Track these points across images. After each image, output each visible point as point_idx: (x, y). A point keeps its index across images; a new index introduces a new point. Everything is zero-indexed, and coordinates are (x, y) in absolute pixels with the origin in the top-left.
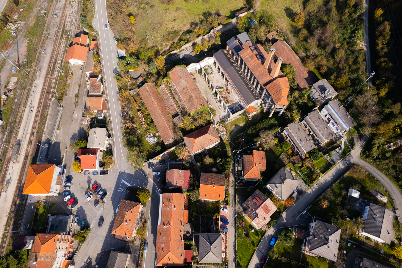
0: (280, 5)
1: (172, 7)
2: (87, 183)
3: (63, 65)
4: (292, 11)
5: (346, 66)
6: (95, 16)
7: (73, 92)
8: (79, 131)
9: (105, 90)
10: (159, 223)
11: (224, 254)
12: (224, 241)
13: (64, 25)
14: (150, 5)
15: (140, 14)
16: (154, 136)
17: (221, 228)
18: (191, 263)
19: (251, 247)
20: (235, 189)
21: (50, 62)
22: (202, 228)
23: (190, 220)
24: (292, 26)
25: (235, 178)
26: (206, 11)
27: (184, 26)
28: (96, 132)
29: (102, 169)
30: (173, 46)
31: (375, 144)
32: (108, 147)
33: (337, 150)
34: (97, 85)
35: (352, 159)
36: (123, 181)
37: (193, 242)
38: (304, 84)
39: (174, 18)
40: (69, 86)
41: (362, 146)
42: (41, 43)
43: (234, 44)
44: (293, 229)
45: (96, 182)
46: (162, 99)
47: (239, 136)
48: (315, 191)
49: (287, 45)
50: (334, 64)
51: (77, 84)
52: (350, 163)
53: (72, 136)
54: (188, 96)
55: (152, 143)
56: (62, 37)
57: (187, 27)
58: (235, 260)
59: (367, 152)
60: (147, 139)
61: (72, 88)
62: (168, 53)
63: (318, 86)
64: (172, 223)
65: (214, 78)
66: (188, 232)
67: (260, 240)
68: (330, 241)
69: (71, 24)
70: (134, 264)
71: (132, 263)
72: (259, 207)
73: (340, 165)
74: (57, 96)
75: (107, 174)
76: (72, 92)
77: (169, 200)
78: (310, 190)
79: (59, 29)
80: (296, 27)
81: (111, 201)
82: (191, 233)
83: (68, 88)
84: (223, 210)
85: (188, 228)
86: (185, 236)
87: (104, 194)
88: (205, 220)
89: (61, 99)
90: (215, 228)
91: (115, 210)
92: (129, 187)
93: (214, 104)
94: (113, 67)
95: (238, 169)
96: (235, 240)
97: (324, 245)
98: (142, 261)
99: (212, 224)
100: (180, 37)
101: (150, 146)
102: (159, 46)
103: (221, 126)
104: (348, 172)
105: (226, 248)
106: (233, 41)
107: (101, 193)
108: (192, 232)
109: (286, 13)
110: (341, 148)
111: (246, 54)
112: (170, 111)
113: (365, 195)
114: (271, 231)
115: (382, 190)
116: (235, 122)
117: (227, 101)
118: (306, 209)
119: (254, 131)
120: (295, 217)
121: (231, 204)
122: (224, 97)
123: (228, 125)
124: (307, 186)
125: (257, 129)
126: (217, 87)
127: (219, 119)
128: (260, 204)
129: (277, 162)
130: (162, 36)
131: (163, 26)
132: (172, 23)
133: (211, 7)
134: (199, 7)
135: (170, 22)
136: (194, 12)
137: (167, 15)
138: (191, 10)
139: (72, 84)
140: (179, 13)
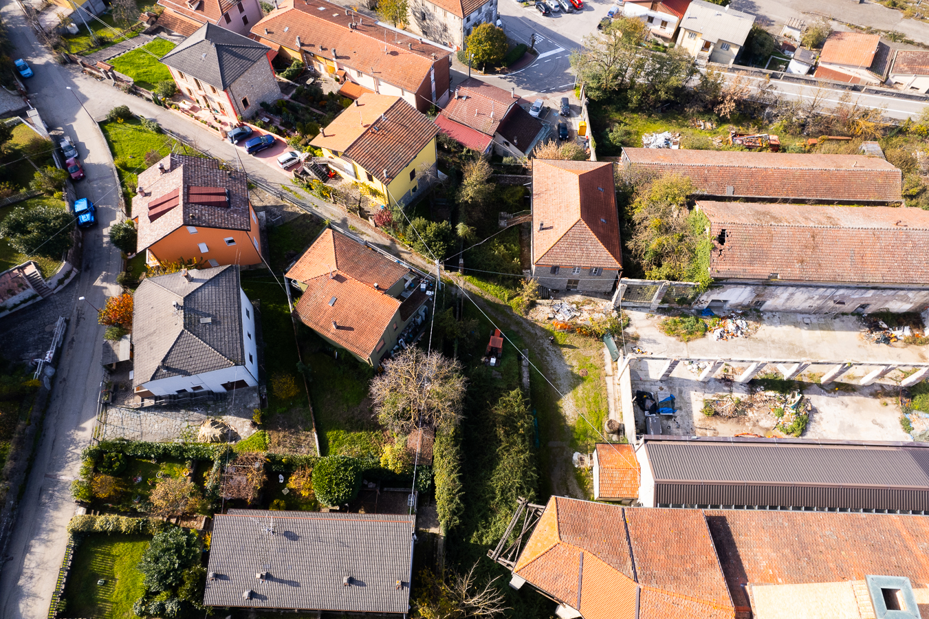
17: (252, 130)
36: (561, 49)
45: (590, 9)
75: (598, 29)
76: (916, 29)
78: (87, 434)
92: (535, 53)
103: (601, 317)
116: (595, 387)
117: (716, 414)
118: (50, 371)
119: (500, 410)
120: (74, 320)
121: (292, 188)
122: (743, 412)
123: (593, 353)
124: (110, 435)
125: (507, 434)
126: (814, 410)
127: (643, 333)
128: (193, 190)
129: (305, 404)
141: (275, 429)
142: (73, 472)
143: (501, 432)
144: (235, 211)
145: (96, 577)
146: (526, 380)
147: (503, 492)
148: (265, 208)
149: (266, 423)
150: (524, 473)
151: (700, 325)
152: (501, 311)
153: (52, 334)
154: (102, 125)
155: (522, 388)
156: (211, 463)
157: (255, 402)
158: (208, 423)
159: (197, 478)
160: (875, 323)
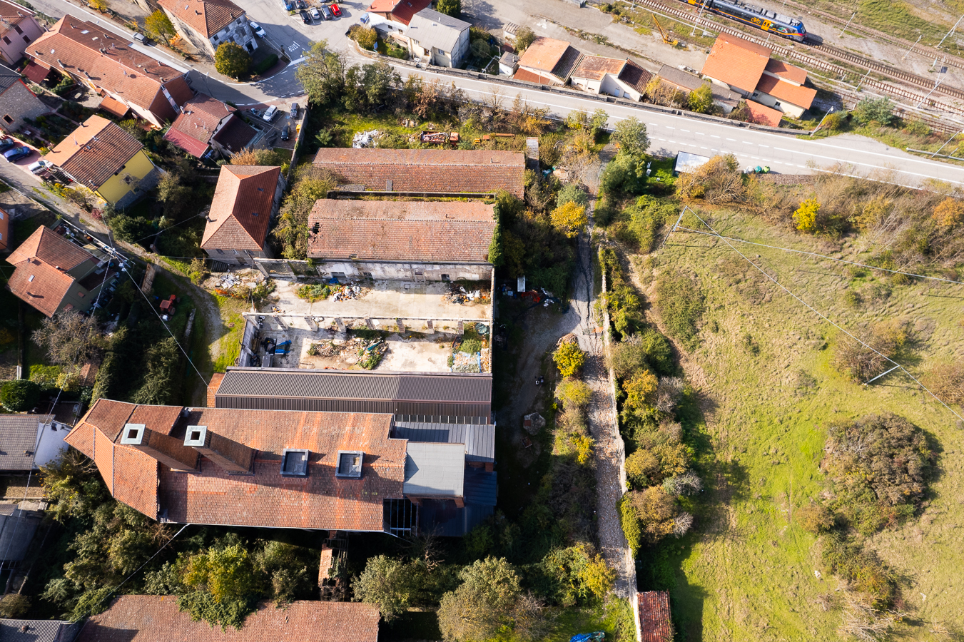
1: (824, 365)
6: (893, 150)
7: (619, 35)
8: (496, 20)
14: (868, 297)
22: (63, 120)
29: (367, 29)
30: (627, 291)
36: (311, 56)
37: (52, 93)
38: (124, 612)
40: (642, 32)
45: (349, 15)
47: (188, 316)
51: (639, 49)
55: (354, 136)
57: (697, 374)
60: (374, 133)
61: (633, 37)
62: (609, 267)
64: (105, 56)
65: (430, 360)
74: (626, 8)
75: (346, 34)
76: (621, 34)
83: (636, 30)
87: (308, 20)
89: (611, 10)
92: (288, 62)
95: (97, 245)
102: (654, 255)
103: (252, 285)
107: (314, 12)
108: (74, 103)
111: (358, 431)
116: (237, 335)
117: (317, 353)
119: (153, 351)
121: (40, 190)
122: (337, 353)
123: (242, 310)
125: (154, 366)
126: (388, 351)
127: (281, 296)
129: (17, 348)
130: (692, 277)
131: (740, 298)
132: (742, 334)
133: (766, 519)
134: (786, 469)
135: (750, 329)
136: (763, 438)
137: (791, 333)
138: (782, 428)
139: (646, 39)
140: (784, 380)
146: (188, 330)
148: (16, 207)
150: (160, 392)
151: (324, 291)
152: (184, 281)
155: (181, 338)
160: (458, 288)
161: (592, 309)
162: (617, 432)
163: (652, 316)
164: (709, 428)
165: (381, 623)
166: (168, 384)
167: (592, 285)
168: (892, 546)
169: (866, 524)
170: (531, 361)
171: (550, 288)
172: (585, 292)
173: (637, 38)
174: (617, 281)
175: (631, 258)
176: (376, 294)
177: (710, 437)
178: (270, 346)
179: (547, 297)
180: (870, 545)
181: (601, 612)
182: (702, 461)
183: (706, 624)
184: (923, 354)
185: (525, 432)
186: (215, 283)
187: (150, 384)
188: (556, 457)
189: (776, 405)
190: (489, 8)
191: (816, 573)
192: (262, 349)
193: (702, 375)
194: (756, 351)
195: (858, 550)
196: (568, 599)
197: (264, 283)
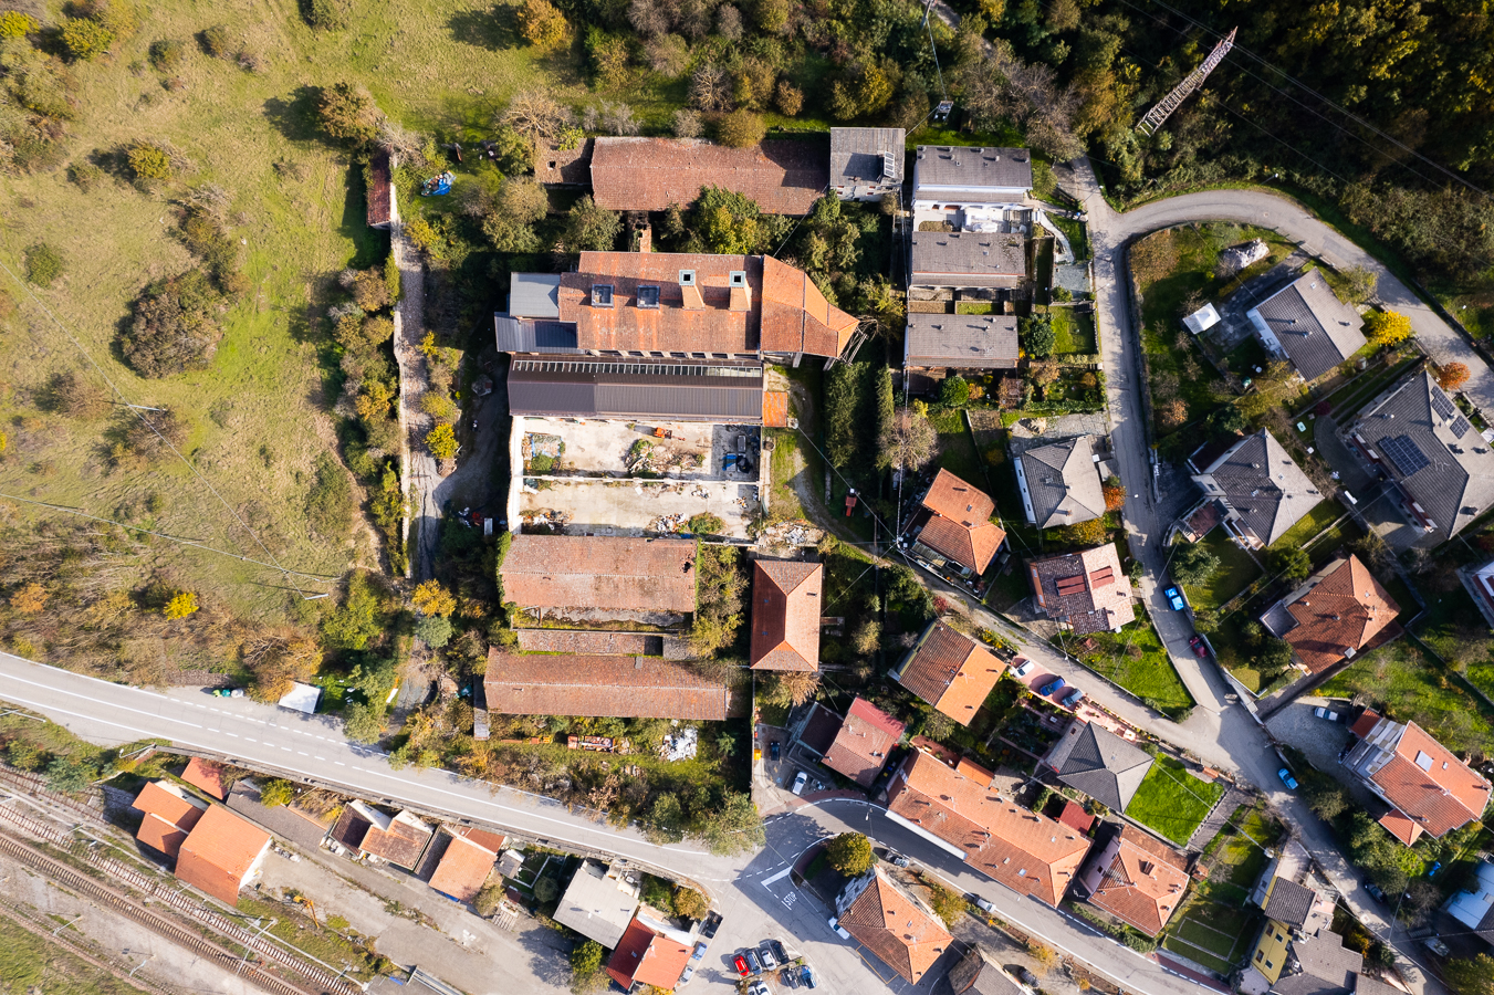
0: (425, 34)
1: (199, 432)
2: (715, 983)
3: (231, 910)
4: (478, 14)
5: (828, 24)
6: (60, 721)
7: (369, 915)
8: (527, 948)
9: (423, 813)
10: (960, 854)
11: (1128, 732)
12: (1097, 713)
13: (37, 846)
14: (140, 507)
15: (160, 562)
16: (677, 733)
17: (1062, 704)
18: (1097, 819)
19: (1154, 658)
20: (987, 609)
21: (196, 949)
22: (1028, 748)
23: (991, 768)
24: (544, 63)
25: (954, 589)
26: (284, 320)
27: (310, 432)
28: (579, 906)
29: (695, 927)
30: (382, 520)
31: (1117, 154)
32: (631, 880)
33: (1058, 257)
34: (398, 834)
35: (1105, 241)
36: (765, 883)
37: (1051, 789)
38: (800, 200)
39: (256, 451)
40: (339, 920)
41: (1090, 184)
42: (80, 955)
43: (525, 335)
44: (1178, 531)
45: (725, 958)
46: (569, 654)
47: (832, 495)
48: (1123, 404)
49: (622, 145)
50: (790, 49)
51: (347, 891)
52: (1112, 252)
53: (536, 973)
54: (630, 590)
55: (694, 751)
56: (93, 873)
57: (324, 429)
58: (1155, 713)
59: (1118, 187)
60: (672, 757)
61: (353, 912)
62: (399, 549)
63: (845, 174)
64: (983, 826)
65: (583, 450)
66: (1017, 787)
67: (1152, 627)
68: (1279, 484)
69: (41, 817)
70: (1004, 949)
71: (1002, 953)
72: (1090, 593)
73: (1103, 286)
74: (356, 969)
75: (720, 919)
76: (367, 917)
77: (917, 802)
78: (1113, 417)
79: (41, 869)
80: (559, 54)
81: (808, 942)
82: (1020, 781)
83: (347, 924)
84: (1021, 672)
85: (1004, 783)
86: (1019, 800)
87: (777, 948)
88: (1015, 731)
89: (376, 964)
90: (1052, 719)
91: (840, 941)
92: (793, 875)
93: (681, 504)
94: (341, 748)
95: (935, 568)
96: (1113, 686)
97: (1278, 504)
98: (1011, 928)
99: (1036, 718)
100: (350, 474)
101: (700, 759)
102: (351, 565)
103: (770, 530)
104: (1135, 280)
105: (1116, 719)
106: (511, 328)
107: (769, 958)
108: (1022, 777)
109: (473, 42)
110: (1059, 243)
111: (604, 330)
112: (627, 650)
113: (1222, 292)
114: (1148, 586)
115: (1236, 235)
116: (779, 475)
117: (695, 456)
118: (1152, 460)
119: (850, 448)
120: (1152, 503)
121: (1018, 641)
122: (675, 457)
123: (777, 503)
124: (1098, 417)
125: (846, 432)
126: (624, 459)
127: (739, 520)
128: (1082, 587)
129: (981, 447)
130: (315, 534)
131: (269, 509)
132: (273, 468)
133: (280, 292)
134: (254, 333)
135: (265, 474)
136: (270, 363)
137: (225, 468)
138: (252, 371)
139: (335, 908)
140: (240, 418)
141: (996, 430)
142: (1112, 394)
143: (850, 433)
144: (1050, 577)
145: (1081, 333)
146: (828, 479)
147: (850, 393)
148: (1037, 617)
149: (1004, 432)
150: (835, 406)
151: (694, 525)
152: (843, 536)
153: (1160, 489)
154: (1193, 704)
155: (832, 471)
156: (1033, 399)
157: (1014, 447)
158: (1041, 430)
159: (1039, 390)
160: (555, 528)
161: (421, 505)
162: (403, 369)
163: (359, 494)
164: (317, 374)
165: (592, 193)
166: (830, 417)
167: (420, 536)
168: (177, 260)
169: (194, 278)
170: (484, 449)
171: (461, 527)
172: (427, 526)
173: (348, 909)
174: (392, 532)
175: (377, 568)
176: (640, 522)
177: (319, 366)
178: (742, 463)
179: (465, 518)
180: (195, 262)
181: (424, 212)
182: (329, 343)
183: (342, 206)
184: (101, 440)
185: (491, 376)
186: (813, 536)
187: (847, 414)
188: (459, 348)
189: (253, 395)
190: (540, 970)
191: (245, 242)
192: (751, 461)
193: (319, 427)
194: (263, 451)
195: (206, 258)
196: (448, 220)
197: (758, 534)
